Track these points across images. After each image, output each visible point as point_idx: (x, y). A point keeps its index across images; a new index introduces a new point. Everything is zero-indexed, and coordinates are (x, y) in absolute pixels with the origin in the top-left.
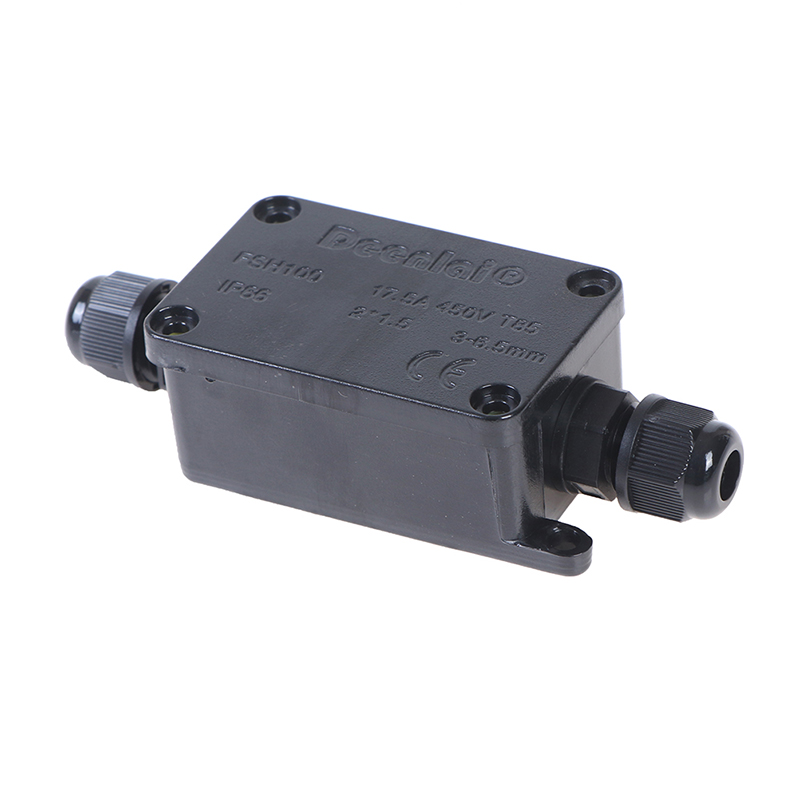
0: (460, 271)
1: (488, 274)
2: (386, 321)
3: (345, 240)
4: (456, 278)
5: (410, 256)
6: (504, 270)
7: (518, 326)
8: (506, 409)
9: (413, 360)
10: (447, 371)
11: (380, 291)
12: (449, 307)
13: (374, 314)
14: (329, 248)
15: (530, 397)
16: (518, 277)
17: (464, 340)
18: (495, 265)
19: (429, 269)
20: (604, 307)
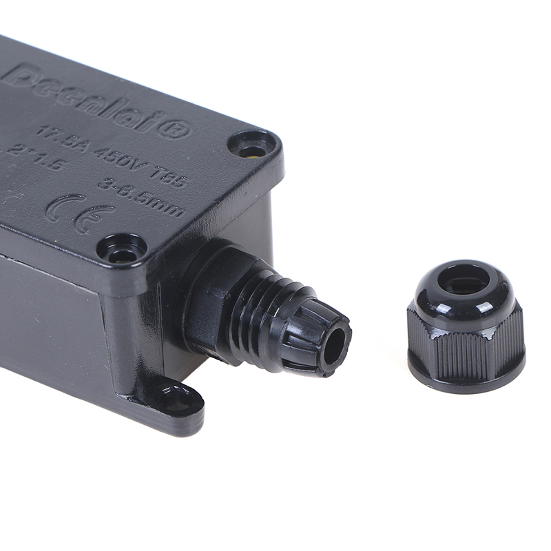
0: (130, 119)
1: (155, 125)
2: (40, 161)
3: (29, 78)
4: (123, 125)
5: (85, 100)
6: (171, 123)
7: (167, 179)
8: (132, 258)
9: (53, 202)
10: (84, 216)
11: (45, 130)
12: (106, 153)
13: (32, 153)
14: (10, 84)
15: (157, 251)
16: (183, 131)
17: (111, 187)
18: (164, 118)
19: (99, 115)
20: (257, 170)
